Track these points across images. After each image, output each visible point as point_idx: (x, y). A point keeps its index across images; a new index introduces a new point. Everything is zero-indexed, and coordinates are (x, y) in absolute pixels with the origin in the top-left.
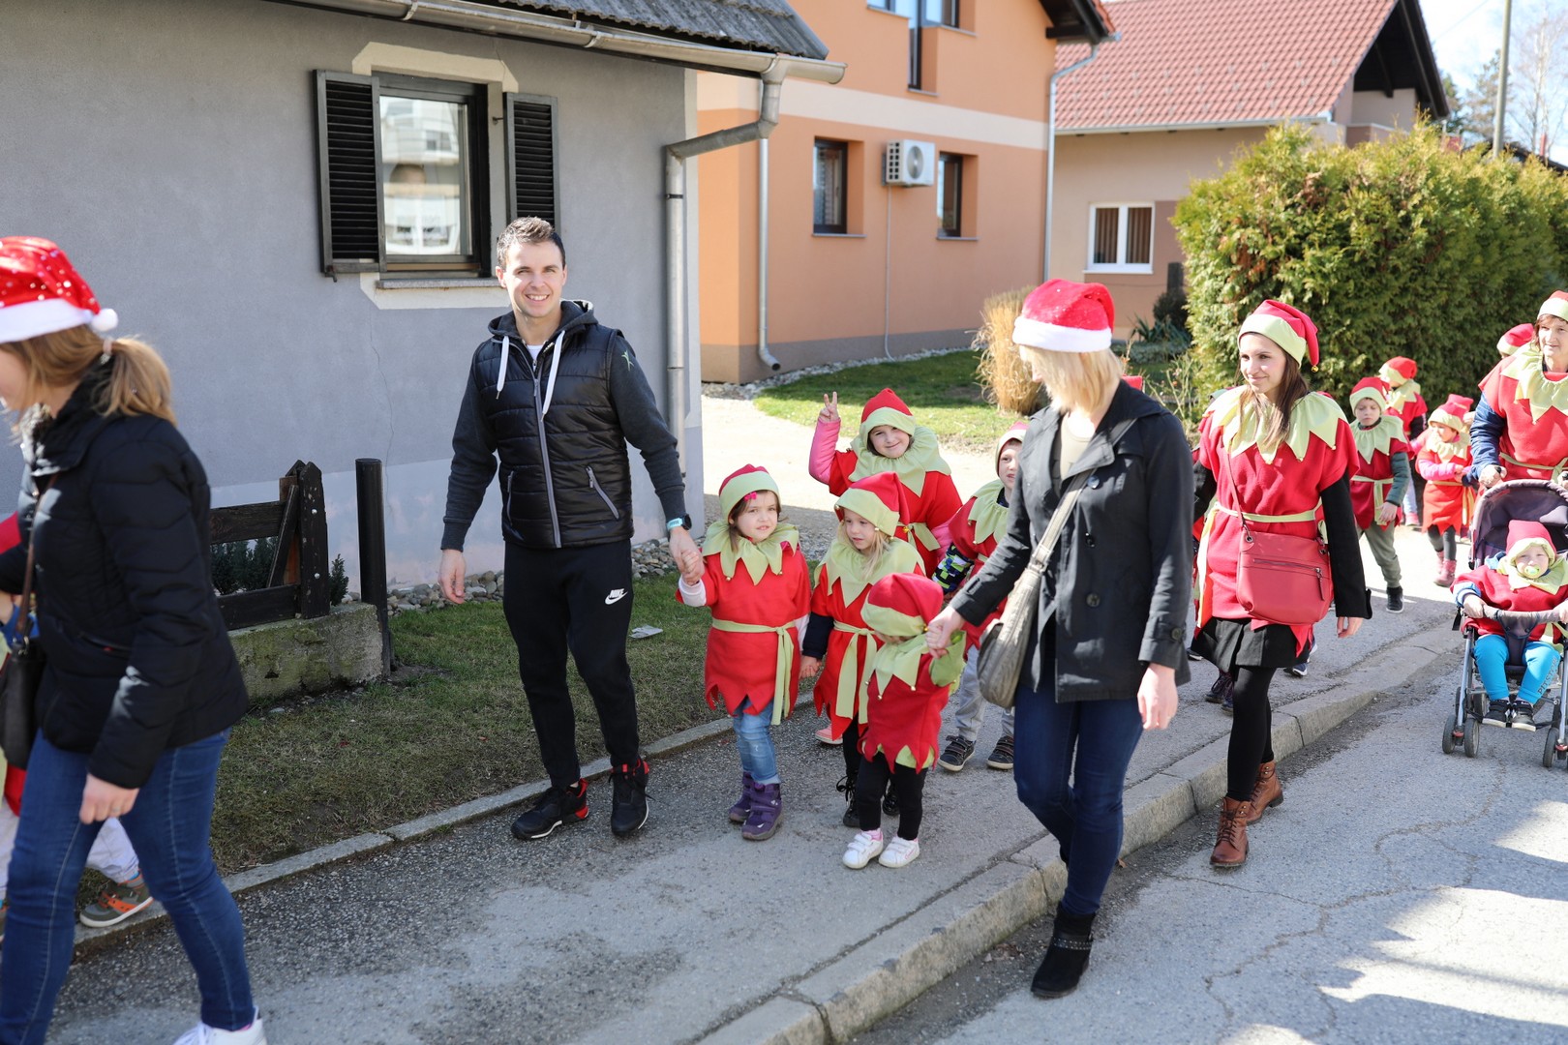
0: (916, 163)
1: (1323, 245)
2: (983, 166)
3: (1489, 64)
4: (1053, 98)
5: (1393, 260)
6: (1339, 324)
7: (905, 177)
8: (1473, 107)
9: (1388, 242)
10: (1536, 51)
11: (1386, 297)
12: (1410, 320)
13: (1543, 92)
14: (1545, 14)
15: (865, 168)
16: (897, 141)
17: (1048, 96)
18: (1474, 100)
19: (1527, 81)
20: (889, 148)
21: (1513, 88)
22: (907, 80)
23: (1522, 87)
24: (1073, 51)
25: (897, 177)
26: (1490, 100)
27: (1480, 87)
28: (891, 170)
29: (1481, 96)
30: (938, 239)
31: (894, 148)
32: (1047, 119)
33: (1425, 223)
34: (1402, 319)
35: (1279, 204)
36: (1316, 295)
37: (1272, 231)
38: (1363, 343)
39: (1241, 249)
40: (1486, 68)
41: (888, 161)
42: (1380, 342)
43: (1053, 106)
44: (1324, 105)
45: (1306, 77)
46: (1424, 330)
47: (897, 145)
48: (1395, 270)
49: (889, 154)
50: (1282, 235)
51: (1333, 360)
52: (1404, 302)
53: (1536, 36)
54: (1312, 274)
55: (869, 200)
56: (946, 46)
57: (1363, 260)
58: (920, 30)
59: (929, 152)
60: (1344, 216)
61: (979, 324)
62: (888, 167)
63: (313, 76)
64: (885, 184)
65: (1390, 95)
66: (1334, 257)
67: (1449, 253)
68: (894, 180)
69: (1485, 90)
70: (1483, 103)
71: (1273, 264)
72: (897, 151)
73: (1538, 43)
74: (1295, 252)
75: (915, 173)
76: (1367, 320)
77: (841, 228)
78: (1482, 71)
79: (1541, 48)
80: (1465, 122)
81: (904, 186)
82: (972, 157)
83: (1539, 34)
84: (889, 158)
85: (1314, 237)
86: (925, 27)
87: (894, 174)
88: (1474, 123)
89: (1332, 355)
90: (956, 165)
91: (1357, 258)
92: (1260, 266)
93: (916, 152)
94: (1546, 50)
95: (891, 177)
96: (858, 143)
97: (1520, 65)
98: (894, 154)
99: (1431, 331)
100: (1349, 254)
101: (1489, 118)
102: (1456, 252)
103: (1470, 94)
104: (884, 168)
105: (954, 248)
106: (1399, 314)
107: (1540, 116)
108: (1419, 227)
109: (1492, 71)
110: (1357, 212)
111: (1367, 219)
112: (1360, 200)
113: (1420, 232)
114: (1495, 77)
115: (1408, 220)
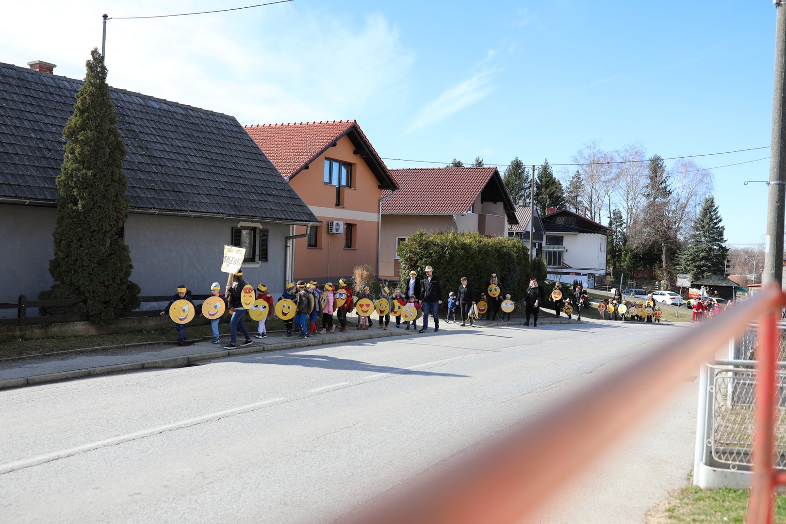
0: (338, 227)
1: (426, 258)
2: (358, 226)
4: (381, 206)
5: (442, 261)
7: (334, 231)
8: (569, 193)
9: (441, 257)
11: (441, 269)
12: (447, 275)
15: (323, 231)
17: (379, 205)
18: (569, 190)
20: (330, 223)
21: (584, 186)
22: (335, 202)
24: (387, 192)
26: (575, 191)
27: (571, 185)
29: (572, 189)
30: (344, 249)
32: (379, 213)
35: (418, 248)
37: (416, 254)
39: (410, 257)
40: (573, 178)
43: (381, 209)
45: (461, 200)
46: (451, 277)
47: (332, 222)
48: (442, 263)
50: (418, 255)
52: (446, 271)
55: (324, 238)
56: (347, 193)
57: (435, 261)
58: (339, 188)
59: (341, 224)
60: (431, 251)
61: (353, 274)
62: (329, 228)
63: (232, 228)
64: (328, 233)
65: (496, 203)
67: (455, 260)
68: (331, 232)
69: (573, 187)
70: (572, 192)
71: (417, 262)
72: (332, 224)
74: (421, 259)
75: (337, 230)
77: (315, 246)
81: (334, 234)
82: (356, 224)
84: (329, 225)
85: (425, 256)
86: (341, 187)
87: (331, 230)
88: (569, 200)
90: (350, 227)
91: (434, 261)
92: (414, 262)
93: (338, 224)
94: (595, 172)
97: (586, 177)
100: (432, 260)
102: (456, 260)
105: (349, 252)
106: (444, 273)
108: (448, 254)
109: (576, 179)
110: (434, 250)
111: (436, 252)
112: (435, 248)
113: (448, 255)
114: (577, 182)
115: (445, 253)
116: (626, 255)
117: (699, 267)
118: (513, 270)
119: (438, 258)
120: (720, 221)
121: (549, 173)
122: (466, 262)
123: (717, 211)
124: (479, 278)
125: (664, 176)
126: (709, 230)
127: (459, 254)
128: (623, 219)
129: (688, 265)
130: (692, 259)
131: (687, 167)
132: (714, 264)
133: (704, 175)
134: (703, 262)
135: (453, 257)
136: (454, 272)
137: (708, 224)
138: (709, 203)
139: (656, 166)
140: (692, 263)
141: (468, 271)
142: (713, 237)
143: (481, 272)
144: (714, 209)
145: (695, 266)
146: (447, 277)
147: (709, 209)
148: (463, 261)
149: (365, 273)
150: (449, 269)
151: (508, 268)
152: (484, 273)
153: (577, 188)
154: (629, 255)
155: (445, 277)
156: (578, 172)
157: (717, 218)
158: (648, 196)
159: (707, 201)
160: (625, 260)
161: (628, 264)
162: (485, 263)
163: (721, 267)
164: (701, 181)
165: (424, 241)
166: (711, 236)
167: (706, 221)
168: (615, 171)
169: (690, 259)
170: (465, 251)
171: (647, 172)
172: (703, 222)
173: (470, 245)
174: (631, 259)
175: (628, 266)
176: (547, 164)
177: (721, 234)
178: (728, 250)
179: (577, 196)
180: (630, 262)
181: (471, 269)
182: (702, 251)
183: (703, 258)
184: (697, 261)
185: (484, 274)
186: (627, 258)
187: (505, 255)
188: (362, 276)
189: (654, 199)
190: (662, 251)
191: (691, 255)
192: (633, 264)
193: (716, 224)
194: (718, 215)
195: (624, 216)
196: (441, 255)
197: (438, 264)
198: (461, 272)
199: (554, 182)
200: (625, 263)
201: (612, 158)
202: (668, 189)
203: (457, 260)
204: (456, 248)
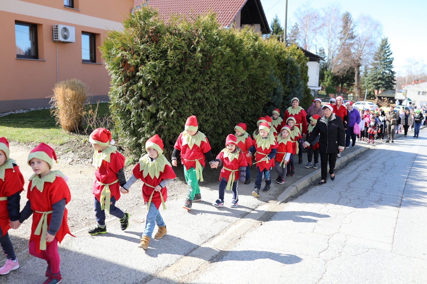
0: (65, 33)
1: (156, 59)
3: (294, 26)
5: (187, 67)
6: (165, 95)
7: (61, 38)
8: (290, 38)
9: (185, 58)
10: (305, 23)
11: (187, 84)
12: (198, 94)
13: (307, 34)
14: (307, 13)
15: (44, 35)
16: (57, 25)
18: (290, 36)
19: (303, 31)
20: (54, 27)
21: (300, 33)
23: (302, 33)
25: (57, 38)
26: (294, 36)
27: (292, 32)
28: (55, 36)
29: (292, 35)
30: (82, 63)
31: (56, 27)
33: (202, 51)
34: (195, 93)
35: (138, 40)
36: (154, 82)
37: (135, 52)
38: (176, 105)
39: (123, 60)
40: (293, 27)
41: (54, 32)
42: (185, 104)
44: (226, 25)
45: (222, 16)
46: (207, 99)
47: (57, 26)
48: (189, 72)
49: (54, 30)
50: (139, 55)
51: (162, 112)
52: (195, 86)
53: (305, 19)
54: (150, 72)
55: (47, 47)
57: (174, 67)
59: (74, 30)
60: (165, 46)
62: (54, 35)
64: (53, 41)
66: (160, 64)
67: (214, 65)
68: (56, 40)
69: (293, 33)
70: (292, 36)
71: (136, 68)
72: (57, 28)
73: (306, 21)
74: (144, 63)
75: (65, 37)
76: (176, 94)
77: (36, 57)
78: (292, 28)
79: (306, 22)
80: (288, 41)
81: (60, 42)
83: (306, 19)
87: (56, 37)
88: (290, 42)
89: (162, 110)
90: (93, 37)
91: (170, 65)
92: (131, 69)
93: (65, 29)
95: (55, 38)
96: (41, 25)
97: (301, 27)
98: (56, 30)
99: (211, 99)
100: (167, 63)
101: (294, 41)
102: (217, 64)
103: (289, 34)
104: (53, 35)
106: (193, 92)
107: (307, 40)
108: (200, 52)
109: (295, 28)
110: (171, 44)
111: (175, 48)
112: (173, 39)
113: (200, 55)
114: (295, 30)
115: (195, 49)
116: (327, 77)
117: (377, 85)
118: (297, 85)
119: (180, 60)
120: (391, 54)
121: (278, 24)
122: (235, 71)
123: (389, 47)
124: (255, 98)
125: (352, 25)
126: (384, 60)
127: (222, 54)
128: (325, 54)
129: (369, 84)
130: (372, 80)
131: (366, 19)
132: (387, 83)
133: (376, 26)
134: (379, 81)
135: (211, 59)
136: (214, 89)
137: (383, 56)
138: (384, 42)
139: (347, 19)
140: (372, 82)
141: (239, 86)
142: (386, 65)
143: (257, 89)
144: (387, 46)
145: (374, 84)
146: (200, 98)
147: (385, 45)
148: (229, 69)
149: (70, 93)
150: (202, 83)
151: (291, 82)
152: (261, 89)
153: (295, 34)
154: (330, 77)
155: (195, 99)
156: (296, 23)
157: (389, 52)
158: (341, 39)
159: (383, 41)
160: (327, 80)
161: (329, 83)
162: (264, 74)
163: (391, 85)
164: (375, 29)
165: (152, 26)
166: (386, 64)
167: (382, 54)
168: (321, 22)
169: (371, 80)
170: (233, 50)
171: (341, 23)
172: (380, 54)
173: (241, 41)
174: (331, 80)
175: (329, 85)
176: (277, 17)
177: (391, 62)
178: (395, 73)
179: (295, 40)
180: (330, 82)
181: (243, 83)
182: (379, 74)
183: (380, 79)
184: (376, 80)
185: (261, 92)
186: (329, 79)
187: (287, 65)
188: (64, 98)
189: (345, 41)
190: (355, 74)
191: (372, 76)
192: (332, 83)
193: (388, 55)
194: (390, 49)
195: (326, 52)
196: (185, 53)
197: (179, 73)
198: (225, 88)
199: (281, 30)
200: (327, 83)
201: (318, 15)
202: (354, 34)
203: (218, 66)
204: (217, 43)
